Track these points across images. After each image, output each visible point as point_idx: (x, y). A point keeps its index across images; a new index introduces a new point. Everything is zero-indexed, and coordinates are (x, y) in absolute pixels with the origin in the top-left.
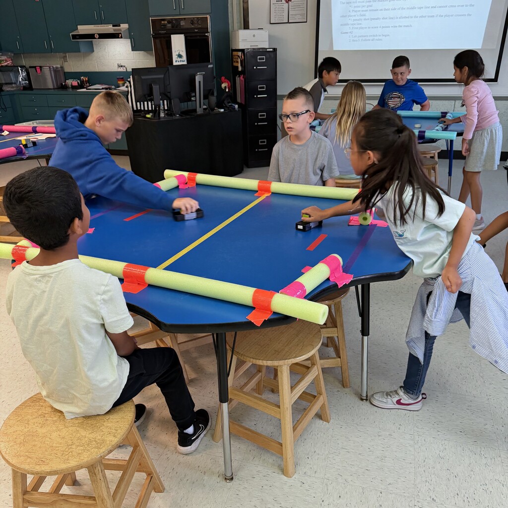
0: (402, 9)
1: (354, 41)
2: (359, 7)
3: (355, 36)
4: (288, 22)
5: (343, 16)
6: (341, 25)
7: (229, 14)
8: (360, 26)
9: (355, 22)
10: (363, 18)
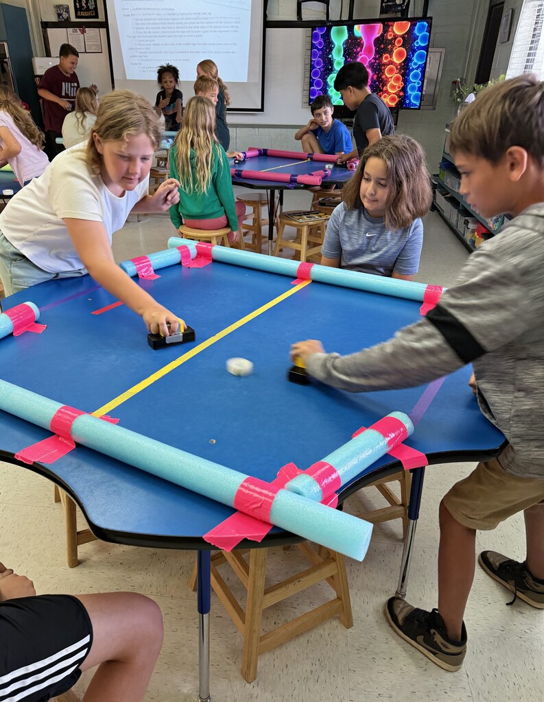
0: (180, 44)
1: (143, 71)
2: (143, 41)
3: (144, 68)
4: (86, 52)
5: (130, 49)
6: (131, 57)
7: (32, 42)
8: (146, 58)
9: (142, 55)
10: (148, 51)
